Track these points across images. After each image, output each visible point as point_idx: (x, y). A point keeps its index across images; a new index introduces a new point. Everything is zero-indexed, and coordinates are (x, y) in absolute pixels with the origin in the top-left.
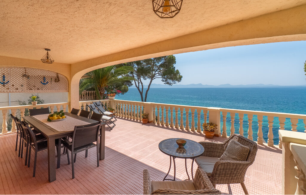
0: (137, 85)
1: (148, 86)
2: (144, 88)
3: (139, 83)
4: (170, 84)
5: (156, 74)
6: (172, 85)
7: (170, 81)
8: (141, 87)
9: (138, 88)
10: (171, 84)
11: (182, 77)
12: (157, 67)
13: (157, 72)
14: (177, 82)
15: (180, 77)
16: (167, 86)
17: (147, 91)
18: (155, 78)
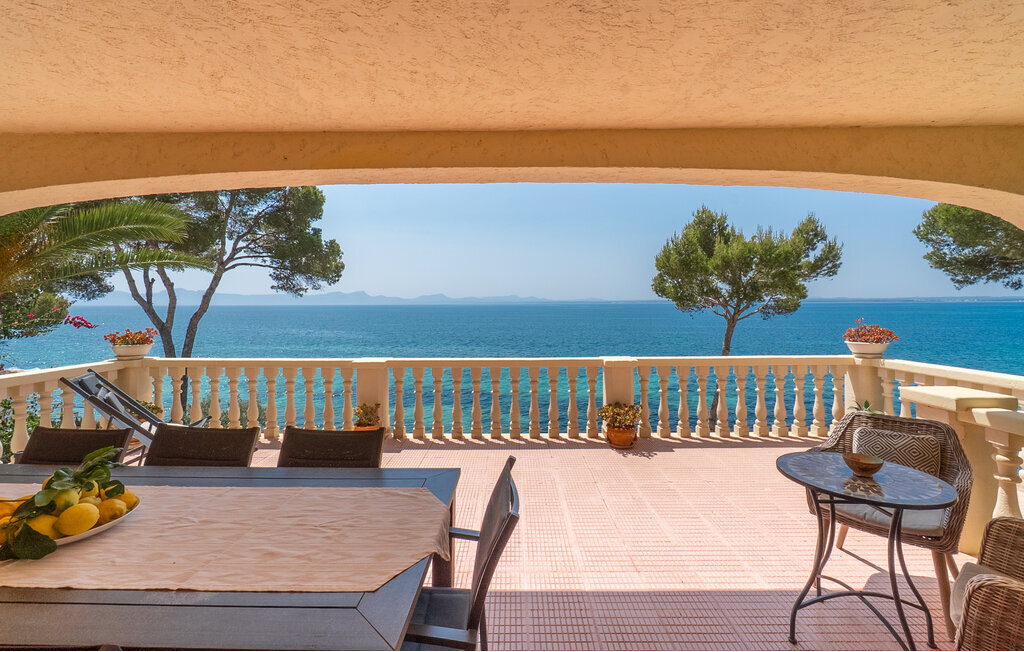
0: (142, 290)
1: (204, 297)
2: (178, 303)
3: (149, 284)
4: (297, 290)
5: (241, 248)
6: (301, 296)
7: (300, 280)
8: (160, 300)
9: (147, 305)
10: (301, 289)
11: (343, 267)
12: (245, 222)
13: (241, 244)
14: (323, 283)
15: (337, 267)
16: (285, 299)
17: (197, 316)
18: (234, 266)
